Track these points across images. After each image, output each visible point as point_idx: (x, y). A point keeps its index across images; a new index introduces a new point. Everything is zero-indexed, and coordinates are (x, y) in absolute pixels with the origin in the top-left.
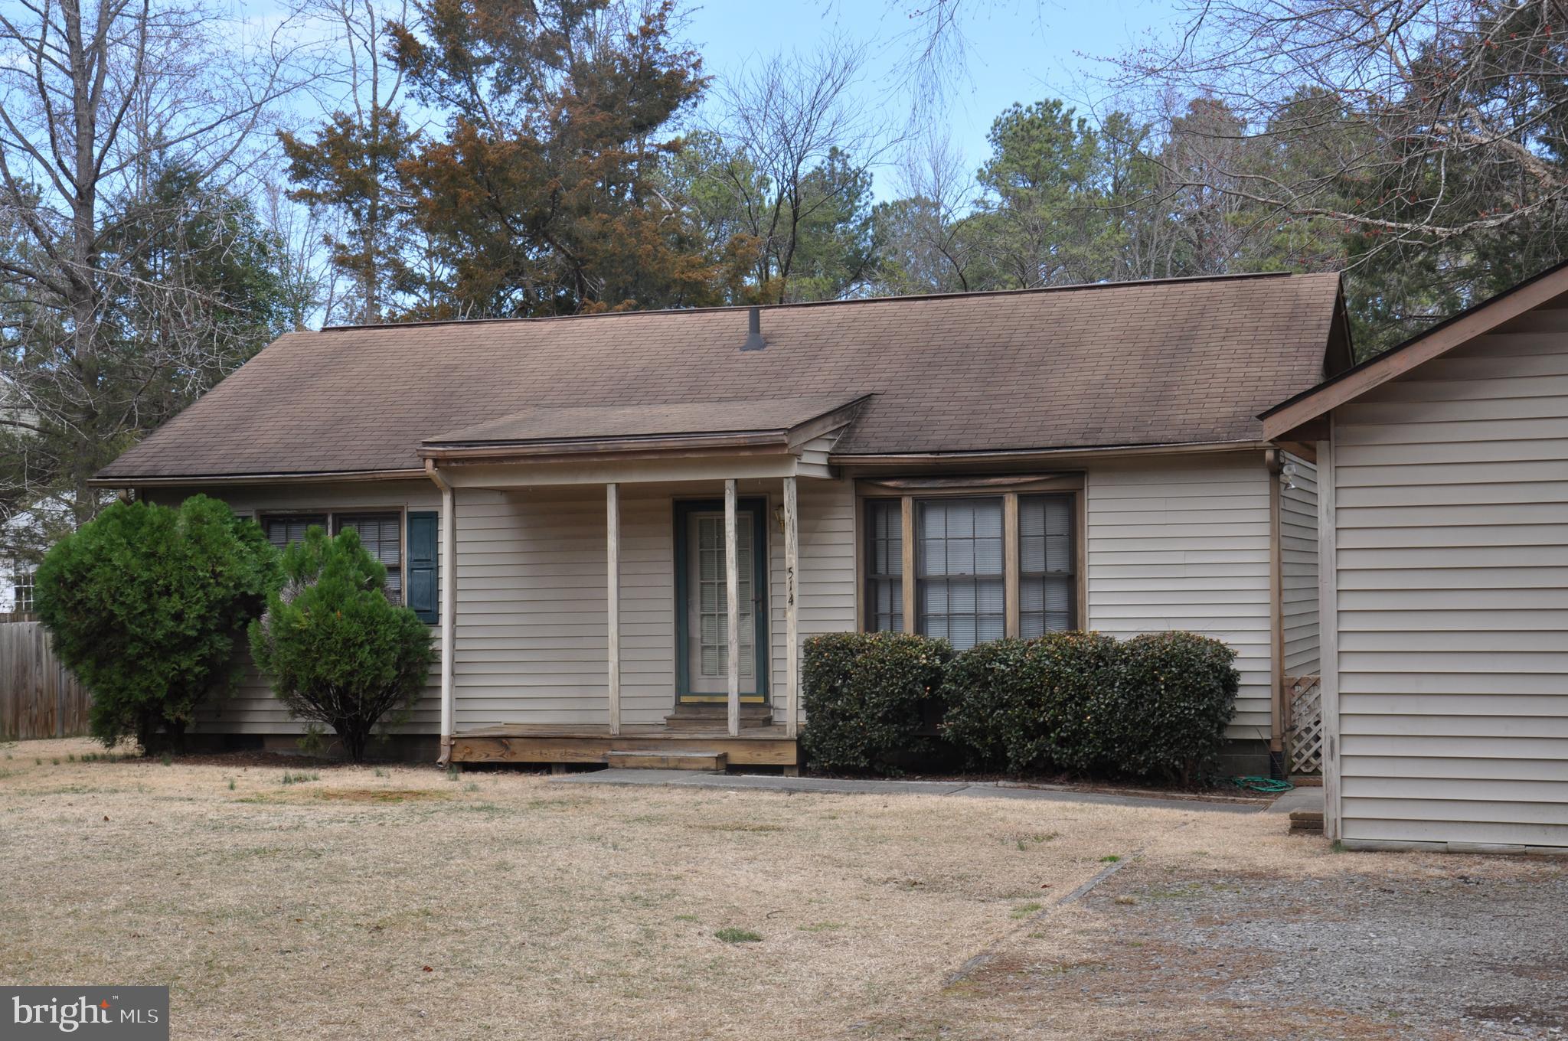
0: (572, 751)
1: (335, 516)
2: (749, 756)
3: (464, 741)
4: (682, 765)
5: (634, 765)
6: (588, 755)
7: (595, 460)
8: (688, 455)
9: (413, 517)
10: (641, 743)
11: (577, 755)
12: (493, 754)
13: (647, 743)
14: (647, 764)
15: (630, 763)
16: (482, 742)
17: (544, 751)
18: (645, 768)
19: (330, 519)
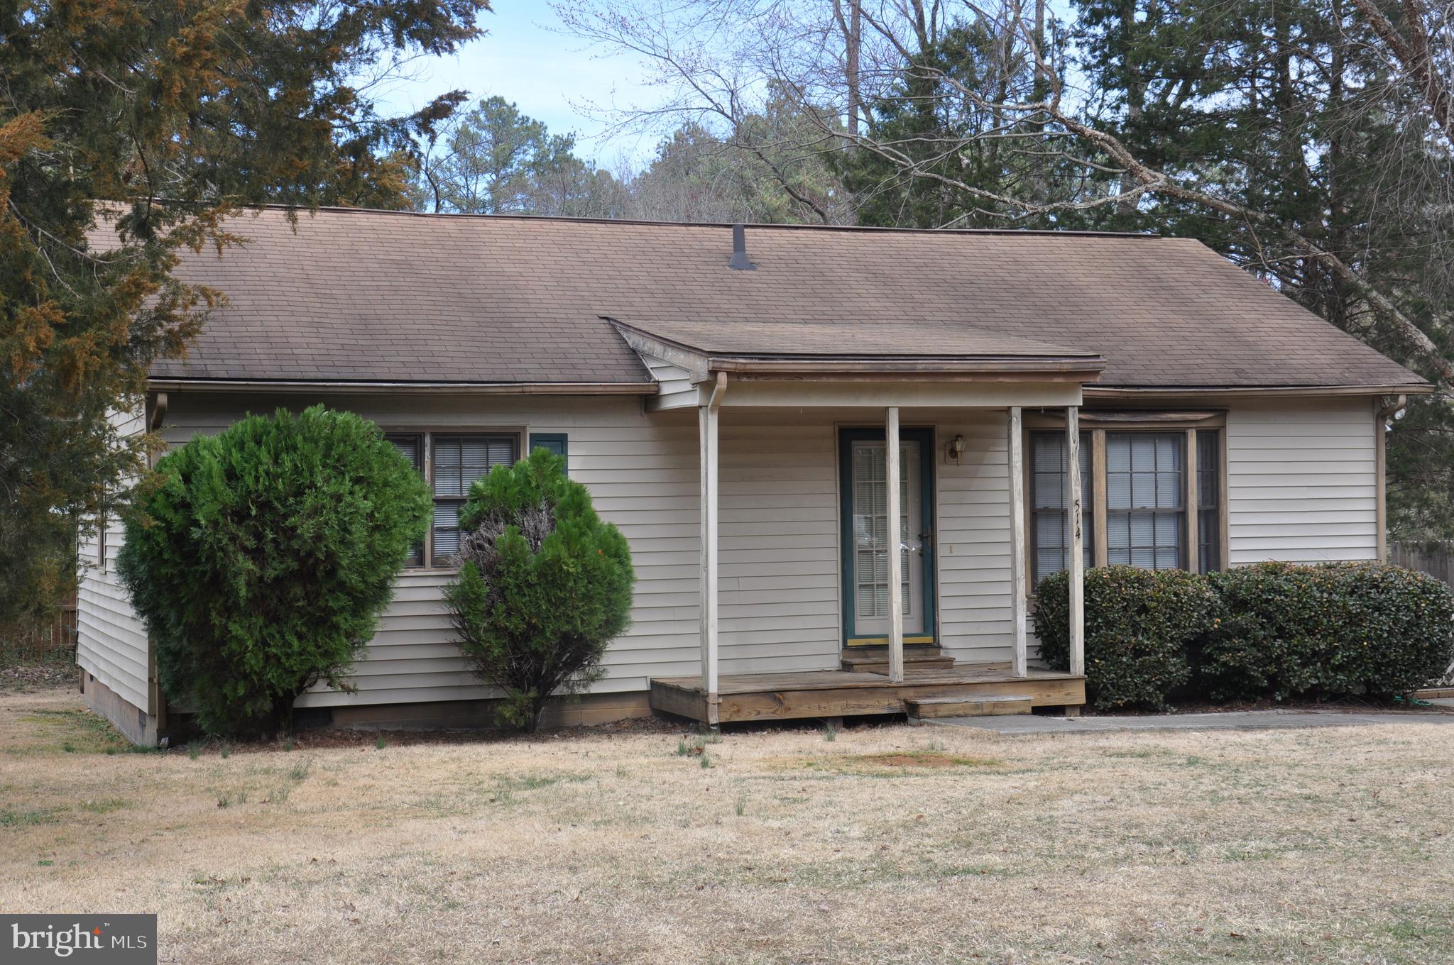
0: (854, 703)
1: (433, 435)
2: (1039, 697)
3: (730, 698)
4: (997, 710)
5: (946, 713)
6: (872, 706)
7: (904, 380)
8: (1001, 379)
9: (537, 439)
10: (928, 689)
11: (859, 706)
12: (764, 711)
13: (935, 690)
14: (960, 712)
15: (943, 711)
16: (751, 699)
17: (823, 705)
18: (959, 716)
19: (428, 440)
